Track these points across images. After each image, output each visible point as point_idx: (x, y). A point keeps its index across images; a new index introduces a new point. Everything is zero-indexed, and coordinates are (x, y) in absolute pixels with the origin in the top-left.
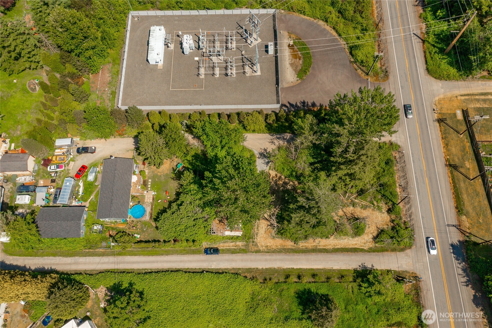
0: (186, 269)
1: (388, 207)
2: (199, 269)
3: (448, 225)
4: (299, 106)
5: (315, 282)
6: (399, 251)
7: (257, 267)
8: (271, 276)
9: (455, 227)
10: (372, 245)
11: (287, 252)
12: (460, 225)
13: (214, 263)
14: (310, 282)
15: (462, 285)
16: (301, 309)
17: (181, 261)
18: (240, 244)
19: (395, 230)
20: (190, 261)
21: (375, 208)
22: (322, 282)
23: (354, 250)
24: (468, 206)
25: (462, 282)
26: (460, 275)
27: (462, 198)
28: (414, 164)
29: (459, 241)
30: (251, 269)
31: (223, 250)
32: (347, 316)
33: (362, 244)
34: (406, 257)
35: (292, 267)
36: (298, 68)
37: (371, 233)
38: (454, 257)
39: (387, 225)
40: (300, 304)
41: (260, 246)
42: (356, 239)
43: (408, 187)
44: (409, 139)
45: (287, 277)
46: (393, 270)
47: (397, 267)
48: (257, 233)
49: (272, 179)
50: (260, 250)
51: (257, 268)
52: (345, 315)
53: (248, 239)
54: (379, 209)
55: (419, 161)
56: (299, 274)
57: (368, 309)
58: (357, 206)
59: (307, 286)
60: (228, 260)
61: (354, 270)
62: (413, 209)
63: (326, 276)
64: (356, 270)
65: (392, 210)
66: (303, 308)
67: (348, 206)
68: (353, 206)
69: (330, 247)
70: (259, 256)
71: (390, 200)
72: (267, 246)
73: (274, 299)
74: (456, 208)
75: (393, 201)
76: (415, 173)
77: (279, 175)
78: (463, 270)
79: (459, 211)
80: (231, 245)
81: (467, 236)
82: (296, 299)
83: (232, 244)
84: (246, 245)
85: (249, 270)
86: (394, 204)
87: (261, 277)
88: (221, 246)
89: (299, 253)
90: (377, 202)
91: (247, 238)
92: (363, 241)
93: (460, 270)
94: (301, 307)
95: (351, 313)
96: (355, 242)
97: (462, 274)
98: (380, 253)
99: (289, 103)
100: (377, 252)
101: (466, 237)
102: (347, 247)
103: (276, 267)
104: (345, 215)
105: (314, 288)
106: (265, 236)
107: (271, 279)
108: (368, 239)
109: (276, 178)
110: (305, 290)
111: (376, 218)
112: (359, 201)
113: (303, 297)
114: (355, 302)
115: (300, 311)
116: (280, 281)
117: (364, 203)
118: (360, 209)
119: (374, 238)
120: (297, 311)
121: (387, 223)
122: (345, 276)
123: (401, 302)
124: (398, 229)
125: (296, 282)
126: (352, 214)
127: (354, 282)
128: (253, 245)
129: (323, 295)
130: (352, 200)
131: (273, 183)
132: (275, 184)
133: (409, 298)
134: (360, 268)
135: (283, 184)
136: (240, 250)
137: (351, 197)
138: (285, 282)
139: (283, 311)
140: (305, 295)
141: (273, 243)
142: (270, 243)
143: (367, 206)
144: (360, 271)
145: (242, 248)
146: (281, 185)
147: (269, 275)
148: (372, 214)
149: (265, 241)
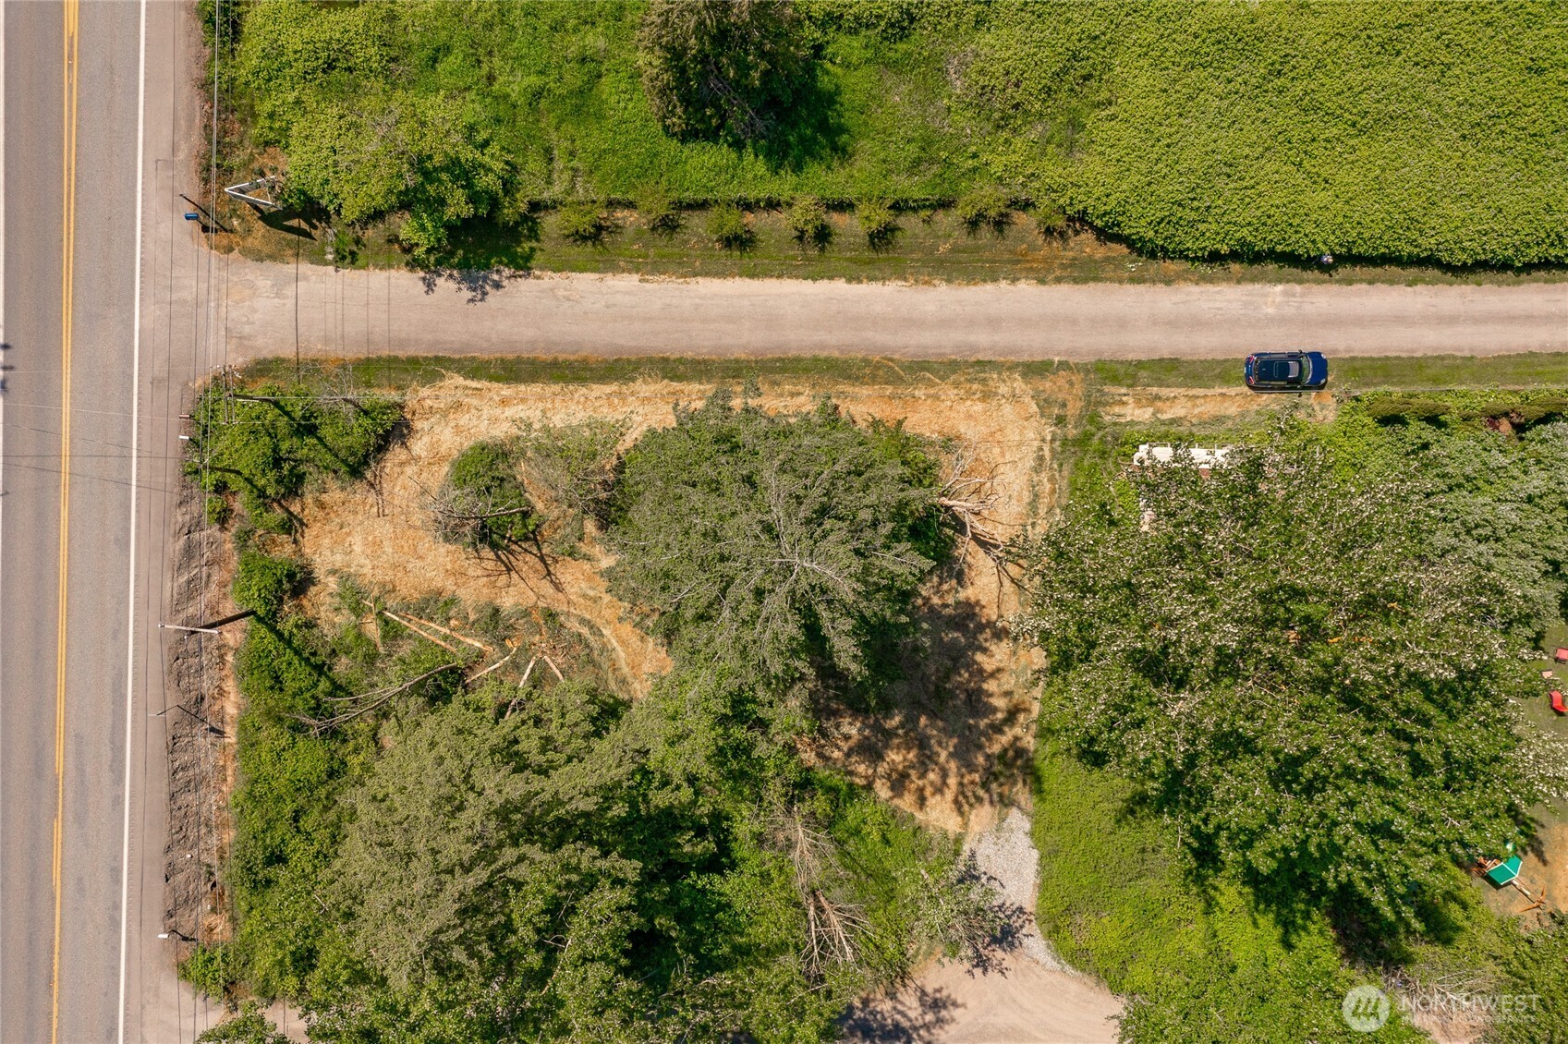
0: (1423, 281)
1: (300, 608)
2: (1350, 282)
5: (747, 206)
6: (279, 361)
7: (1044, 288)
8: (970, 242)
10: (420, 396)
11: (878, 366)
13: (1270, 310)
14: (772, 205)
16: (827, 73)
17: (1452, 320)
18: (1132, 411)
19: (286, 467)
20: (1401, 320)
21: (377, 600)
22: (702, 206)
23: (518, 370)
28: (117, 857)
30: (1076, 281)
31: (1225, 379)
32: (594, 40)
33: (475, 402)
34: (247, 330)
35: (855, 288)
37: (416, 459)
39: (322, 506)
40: (830, 99)
41: (1027, 399)
42: (499, 432)
43: (172, 714)
44: (114, 1018)
45: (882, 238)
46: (326, 263)
47: (306, 278)
48: (1037, 469)
49: (945, 775)
50: (1024, 375)
51: (1042, 281)
52: (602, 43)
53: (1088, 437)
54: (354, 598)
55: (80, 880)
56: (822, 250)
57: (485, 69)
58: (478, 610)
59: (783, 185)
60: (1197, 323)
61: (529, 270)
62: (171, 587)
63: (678, 237)
64: (518, 267)
65: (286, 586)
66: (814, 78)
67: (526, 613)
68: (496, 611)
69: (643, 388)
70: (1034, 343)
71: (289, 643)
72: (987, 396)
73: (964, 122)
75: (270, 637)
76: (118, 801)
77: (906, 803)
80: (1181, 405)
82: (850, 119)
83: (1177, 411)
84: (1099, 403)
85: (1084, 273)
86: (269, 620)
87: (1022, 240)
88: (1235, 402)
89: (816, 359)
90: (359, 636)
91: (1095, 440)
92: (464, 420)
94: (825, 83)
95: (573, 51)
96: (509, 412)
98: (385, 353)
100: (396, 359)
102: (556, 388)
103: (943, 287)
104: (546, 565)
105: (750, 176)
106: (997, 450)
107: (973, 224)
108: (437, 429)
109: (921, 783)
110: (798, 168)
111: (378, 544)
112: (460, 642)
113: (809, 132)
114: (543, 104)
115: (828, 65)
116: (924, 214)
117: (434, 631)
118: (461, 593)
119: (403, 436)
120: (847, 65)
121: (321, 514)
122: (580, 237)
123: (310, 103)
124: (272, 475)
125: (842, 206)
126: (509, 570)
127: (535, 206)
128: (1064, 405)
129: (711, 135)
130: (502, 646)
131: (943, 756)
132: (930, 747)
133: (267, 123)
134: (496, 277)
135: (886, 746)
136: (1134, 376)
137: (505, 665)
138: (898, 207)
139: (917, 64)
140: (802, 140)
141: (953, 414)
142: (969, 416)
143: (420, 612)
144: (500, 262)
145: (1123, 390)
146: (896, 741)
147: (977, 249)
148: (395, 567)
149: (994, 426)
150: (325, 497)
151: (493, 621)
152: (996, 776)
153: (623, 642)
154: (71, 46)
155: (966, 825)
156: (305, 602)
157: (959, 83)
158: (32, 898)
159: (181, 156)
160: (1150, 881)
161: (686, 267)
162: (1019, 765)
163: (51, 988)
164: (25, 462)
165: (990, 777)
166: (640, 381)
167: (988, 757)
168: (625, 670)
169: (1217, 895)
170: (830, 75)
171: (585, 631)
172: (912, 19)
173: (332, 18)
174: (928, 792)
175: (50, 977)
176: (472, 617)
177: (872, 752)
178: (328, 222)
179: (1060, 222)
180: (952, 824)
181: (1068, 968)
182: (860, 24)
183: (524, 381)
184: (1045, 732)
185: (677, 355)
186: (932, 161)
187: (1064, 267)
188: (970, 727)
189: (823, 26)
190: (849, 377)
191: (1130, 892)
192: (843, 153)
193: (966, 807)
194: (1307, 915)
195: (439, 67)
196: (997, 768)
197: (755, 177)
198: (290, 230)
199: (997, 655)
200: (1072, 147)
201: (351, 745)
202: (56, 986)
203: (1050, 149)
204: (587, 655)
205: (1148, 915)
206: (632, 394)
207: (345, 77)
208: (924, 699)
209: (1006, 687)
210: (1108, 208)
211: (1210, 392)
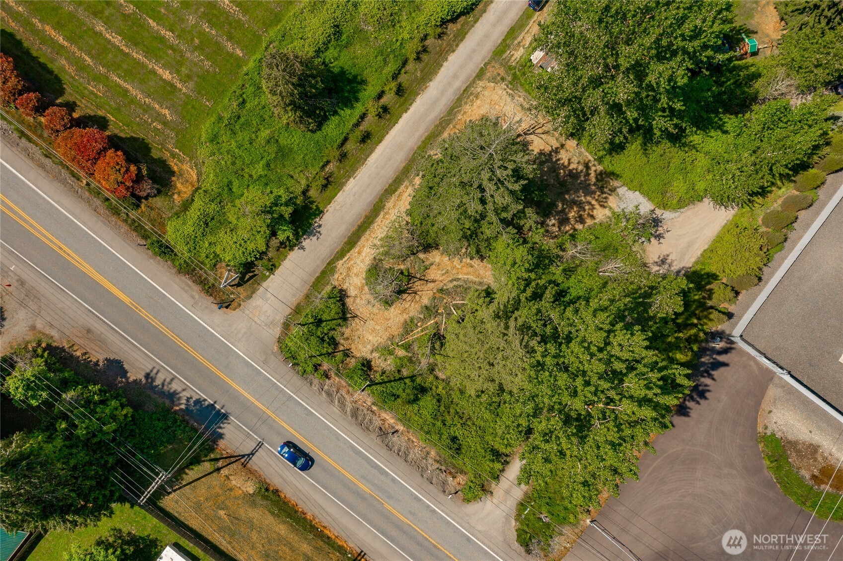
1: (376, 372)
3: (260, 445)
4: (702, 380)
5: (357, 125)
6: (289, 317)
7: (456, 52)
8: (423, 64)
9: (248, 455)
10: (336, 279)
11: (441, 124)
12: (244, 465)
14: (363, 117)
15: (154, 368)
16: (334, 67)
18: (517, 54)
19: (326, 338)
21: (392, 344)
22: (346, 139)
23: (352, 241)
24: (261, 516)
25: (158, 371)
26: (172, 380)
27: (284, 522)
28: (412, 494)
29: (221, 436)
30: (462, 40)
31: (529, 17)
32: (265, 133)
33: (352, 262)
34: (271, 318)
35: (409, 112)
36: (794, 454)
37: (356, 297)
38: (205, 400)
39: (347, 339)
40: (343, 72)
41: (488, 84)
42: (368, 261)
43: (378, 441)
44: (465, 535)
45: (400, 91)
46: (269, 276)
48: (513, 98)
49: (589, 203)
50: (479, 80)
51: (454, 51)
52: (268, 132)
53: (515, 75)
54: (386, 351)
55: (410, 512)
56: (389, 113)
57: (247, 176)
58: (421, 313)
59: (359, 109)
61: (322, 212)
62: (336, 409)
63: (349, 156)
64: (319, 215)
65: (365, 369)
66: (332, 72)
67: (434, 298)
68: (426, 307)
69: (389, 205)
70: (472, 68)
72: (477, 97)
73: (384, 36)
74: (277, 491)
75: (378, 387)
76: (394, 480)
77: (589, 222)
78: (175, 393)
79: (267, 490)
80: (527, 37)
81: (217, 460)
82: (354, 71)
83: (528, 40)
84: (507, 63)
85: (461, 36)
86: (373, 383)
87: (436, 47)
89: (423, 142)
90: (400, 359)
91: (518, 73)
92: (355, 270)
93: (179, 389)
94: (336, 70)
95: (263, 143)
96: (364, 254)
97: (170, 386)
98: (313, 280)
99: (725, 365)
100: (318, 277)
101: (218, 457)
102: (368, 232)
103: (431, 84)
104: (423, 280)
105: (348, 117)
106: (497, 107)
107: (418, 59)
108: (351, 282)
109: (586, 213)
110: (357, 100)
111: (374, 330)
112: (427, 327)
113: (348, 87)
114: (272, 166)
115: (331, 65)
116: (403, 71)
117: (417, 333)
118: (411, 314)
119: (345, 295)
120: (336, 59)
121: (350, 341)
122: (325, 186)
123: (212, 239)
124: (325, 345)
125: (380, 95)
126: (416, 293)
127: (304, 193)
128: (499, 74)
129: (325, 118)
130: (439, 314)
131: (583, 198)
132: (577, 201)
133: (209, 260)
134: (316, 225)
135: (566, 215)
136: (507, 45)
137: (446, 318)
138: (395, 77)
139: (353, 37)
140: (349, 92)
141: (475, 112)
142: (479, 107)
143: (407, 333)
144: (313, 219)
145: (509, 52)
146: (567, 210)
147: (427, 64)
148: (386, 330)
149: (489, 101)
150: (345, 336)
151: (429, 311)
152: (603, 187)
153: (468, 274)
154: (133, 305)
155: (611, 208)
156: (375, 369)
157: (370, 28)
158: (404, 532)
159: (197, 297)
160: (674, 161)
161: (362, 160)
162: (604, 177)
163: (439, 549)
164: (258, 425)
165: (601, 189)
166: (387, 204)
167: (595, 185)
168: (477, 280)
169: (694, 143)
170: (335, 67)
171: (455, 283)
172: (337, 26)
173: (190, 211)
174: (591, 213)
175: (435, 546)
176: (422, 316)
177: (564, 221)
178: (255, 265)
179: (439, 30)
180: (607, 212)
181: (682, 210)
182: (326, 44)
183: (358, 241)
184: (600, 160)
185: (387, 186)
186: (388, 56)
187: (454, 41)
188: (581, 183)
189: (318, 57)
190: (437, 136)
191: (672, 171)
192: (363, 82)
193: (605, 204)
194: (720, 119)
195: (234, 190)
196: (600, 184)
197: (349, 115)
198: (249, 280)
199: (564, 156)
200: (418, 8)
201: (434, 388)
202: (439, 546)
203: (413, 15)
204: (463, 289)
205: (684, 171)
206: (389, 209)
207: (214, 222)
208: (560, 191)
209: (576, 161)
210: (447, 10)
211: (530, 25)
